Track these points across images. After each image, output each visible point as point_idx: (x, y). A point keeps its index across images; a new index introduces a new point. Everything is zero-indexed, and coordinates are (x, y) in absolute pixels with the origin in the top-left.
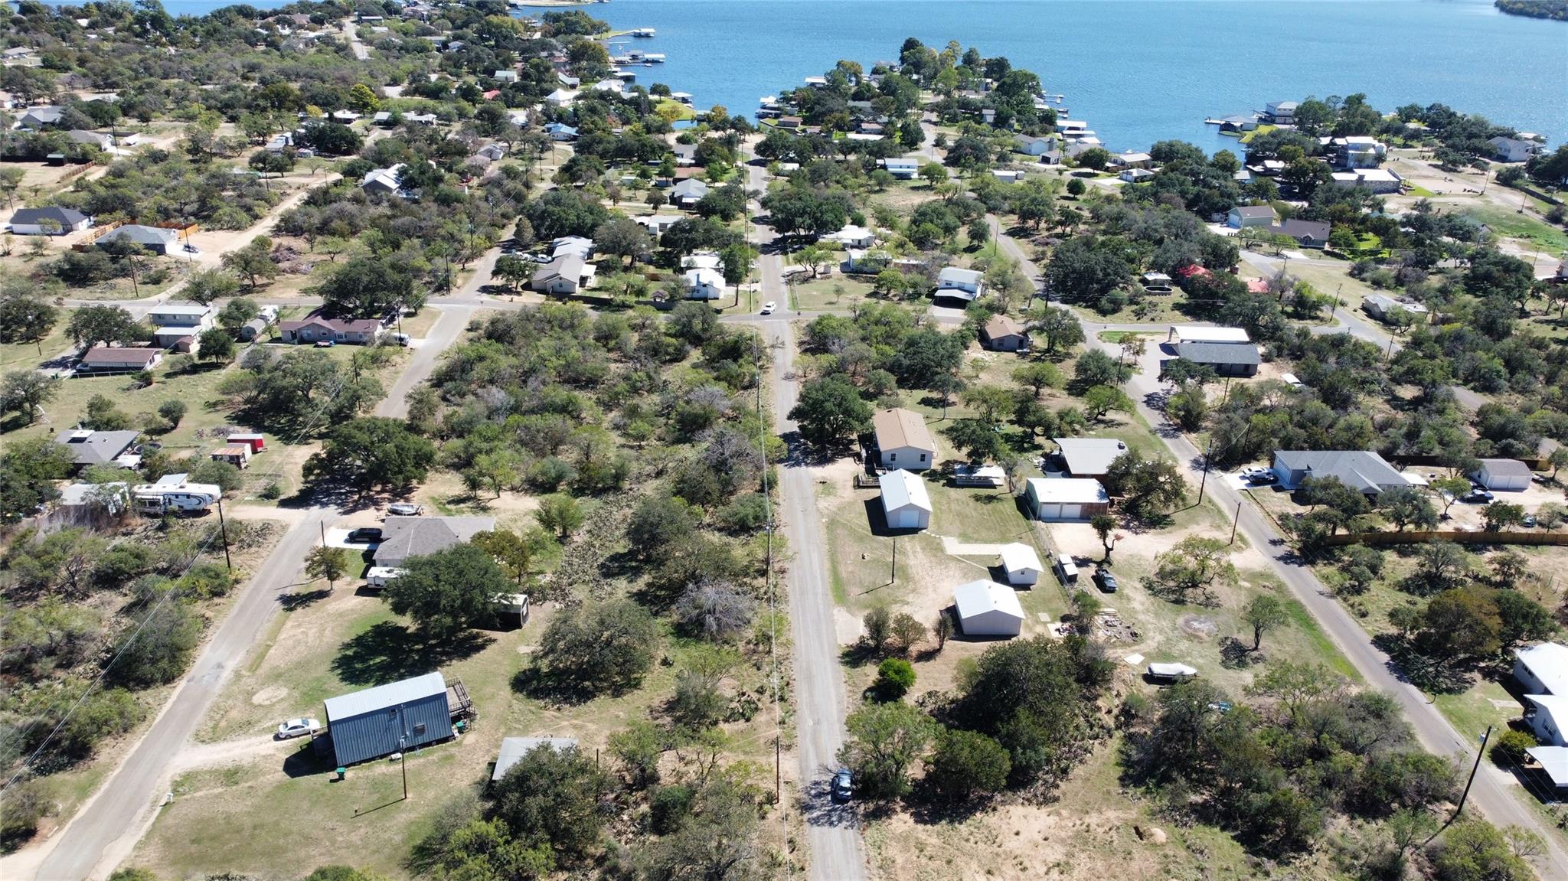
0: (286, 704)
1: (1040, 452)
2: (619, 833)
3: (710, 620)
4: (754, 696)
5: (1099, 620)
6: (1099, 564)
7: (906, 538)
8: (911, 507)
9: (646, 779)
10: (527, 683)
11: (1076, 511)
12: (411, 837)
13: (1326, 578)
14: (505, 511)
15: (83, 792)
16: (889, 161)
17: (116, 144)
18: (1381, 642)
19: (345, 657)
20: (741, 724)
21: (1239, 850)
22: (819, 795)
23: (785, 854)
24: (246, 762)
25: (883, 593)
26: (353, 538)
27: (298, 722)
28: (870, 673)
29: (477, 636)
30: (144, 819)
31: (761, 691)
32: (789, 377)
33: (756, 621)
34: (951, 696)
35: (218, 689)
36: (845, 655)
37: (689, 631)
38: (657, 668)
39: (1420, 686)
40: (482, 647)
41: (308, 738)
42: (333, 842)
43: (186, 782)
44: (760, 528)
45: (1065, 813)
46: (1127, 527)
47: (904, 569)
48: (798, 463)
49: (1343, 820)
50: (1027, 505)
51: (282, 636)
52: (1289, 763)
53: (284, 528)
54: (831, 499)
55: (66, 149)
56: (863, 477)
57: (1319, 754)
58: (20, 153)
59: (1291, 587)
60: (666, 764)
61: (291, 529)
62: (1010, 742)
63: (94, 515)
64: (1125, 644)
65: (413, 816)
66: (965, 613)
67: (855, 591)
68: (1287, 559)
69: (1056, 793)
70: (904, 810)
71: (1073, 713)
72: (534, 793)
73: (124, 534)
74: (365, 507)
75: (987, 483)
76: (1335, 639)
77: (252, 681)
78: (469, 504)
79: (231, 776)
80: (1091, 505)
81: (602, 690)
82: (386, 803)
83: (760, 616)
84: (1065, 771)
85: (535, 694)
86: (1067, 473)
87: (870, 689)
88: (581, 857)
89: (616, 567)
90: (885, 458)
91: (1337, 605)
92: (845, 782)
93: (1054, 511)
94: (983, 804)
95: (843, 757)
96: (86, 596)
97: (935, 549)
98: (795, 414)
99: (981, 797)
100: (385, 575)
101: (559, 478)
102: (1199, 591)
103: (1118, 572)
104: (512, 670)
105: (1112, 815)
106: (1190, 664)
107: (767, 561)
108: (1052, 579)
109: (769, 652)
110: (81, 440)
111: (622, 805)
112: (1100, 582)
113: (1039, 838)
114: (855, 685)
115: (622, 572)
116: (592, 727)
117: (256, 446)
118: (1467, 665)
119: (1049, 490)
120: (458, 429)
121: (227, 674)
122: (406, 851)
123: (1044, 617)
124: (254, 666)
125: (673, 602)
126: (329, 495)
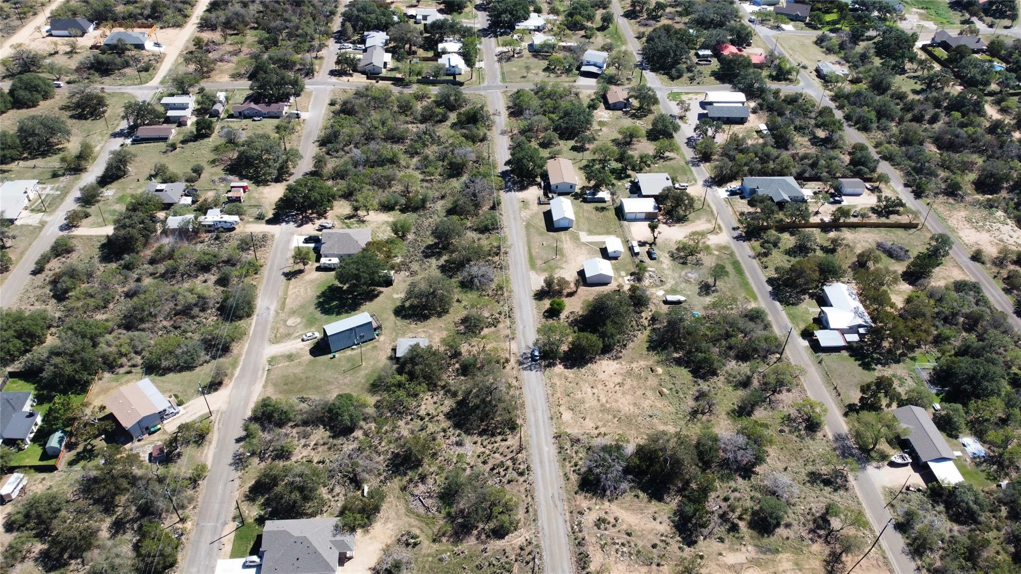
0: (301, 325)
1: (629, 179)
2: (449, 376)
3: (476, 280)
4: (497, 316)
5: (647, 274)
6: (651, 245)
7: (562, 233)
8: (565, 218)
9: (456, 354)
10: (400, 312)
11: (643, 216)
12: (368, 380)
13: (753, 249)
14: (373, 222)
15: (234, 365)
18: (770, 281)
19: (320, 302)
20: (493, 329)
21: (690, 376)
22: (526, 358)
23: (514, 383)
24: (294, 351)
25: (552, 263)
26: (307, 241)
27: (310, 334)
28: (547, 304)
29: (374, 290)
30: (262, 376)
31: (500, 313)
32: (503, 133)
33: (496, 280)
34: (580, 313)
35: (271, 319)
36: (536, 295)
37: (467, 285)
38: (455, 304)
39: (780, 301)
40: (377, 296)
41: (316, 340)
42: (339, 383)
43: (272, 360)
44: (494, 229)
45: (623, 363)
46: (666, 223)
47: (561, 250)
48: (510, 190)
49: (734, 362)
50: (620, 212)
51: (290, 293)
52: (715, 341)
53: (273, 236)
54: (527, 211)
56: (543, 199)
57: (728, 336)
59: (737, 254)
60: (464, 348)
61: (276, 237)
62: (603, 336)
63: (183, 233)
64: (657, 286)
65: (367, 371)
66: (588, 275)
67: (539, 262)
68: (738, 238)
69: (621, 355)
70: (560, 363)
71: (631, 320)
72: (417, 364)
73: (201, 242)
74: (307, 223)
75: (602, 200)
76: (751, 281)
77: (283, 315)
78: (355, 219)
79: (290, 357)
80: (650, 213)
81: (433, 315)
82: (355, 367)
83: (497, 278)
84: (625, 345)
85: (405, 317)
86: (641, 196)
87: (546, 312)
88: (435, 385)
89: (431, 252)
90: (553, 187)
91: (755, 263)
92: (537, 353)
93: (633, 216)
94: (591, 360)
95: (535, 344)
96: (197, 276)
97: (576, 238)
98: (508, 163)
99: (591, 358)
100: (328, 262)
101: (396, 203)
102: (694, 257)
103: (658, 249)
104: (392, 306)
105: (642, 363)
106: (684, 295)
107: (499, 248)
108: (629, 253)
109: (502, 294)
110: (161, 190)
111: (449, 365)
112: (650, 255)
113: (612, 373)
114: (540, 309)
115: (432, 254)
116: (431, 331)
117: (245, 189)
118: (804, 292)
119: (633, 205)
120: (339, 175)
121: (272, 312)
122: (367, 385)
123: (623, 273)
124: (282, 307)
125: (458, 270)
126: (288, 216)
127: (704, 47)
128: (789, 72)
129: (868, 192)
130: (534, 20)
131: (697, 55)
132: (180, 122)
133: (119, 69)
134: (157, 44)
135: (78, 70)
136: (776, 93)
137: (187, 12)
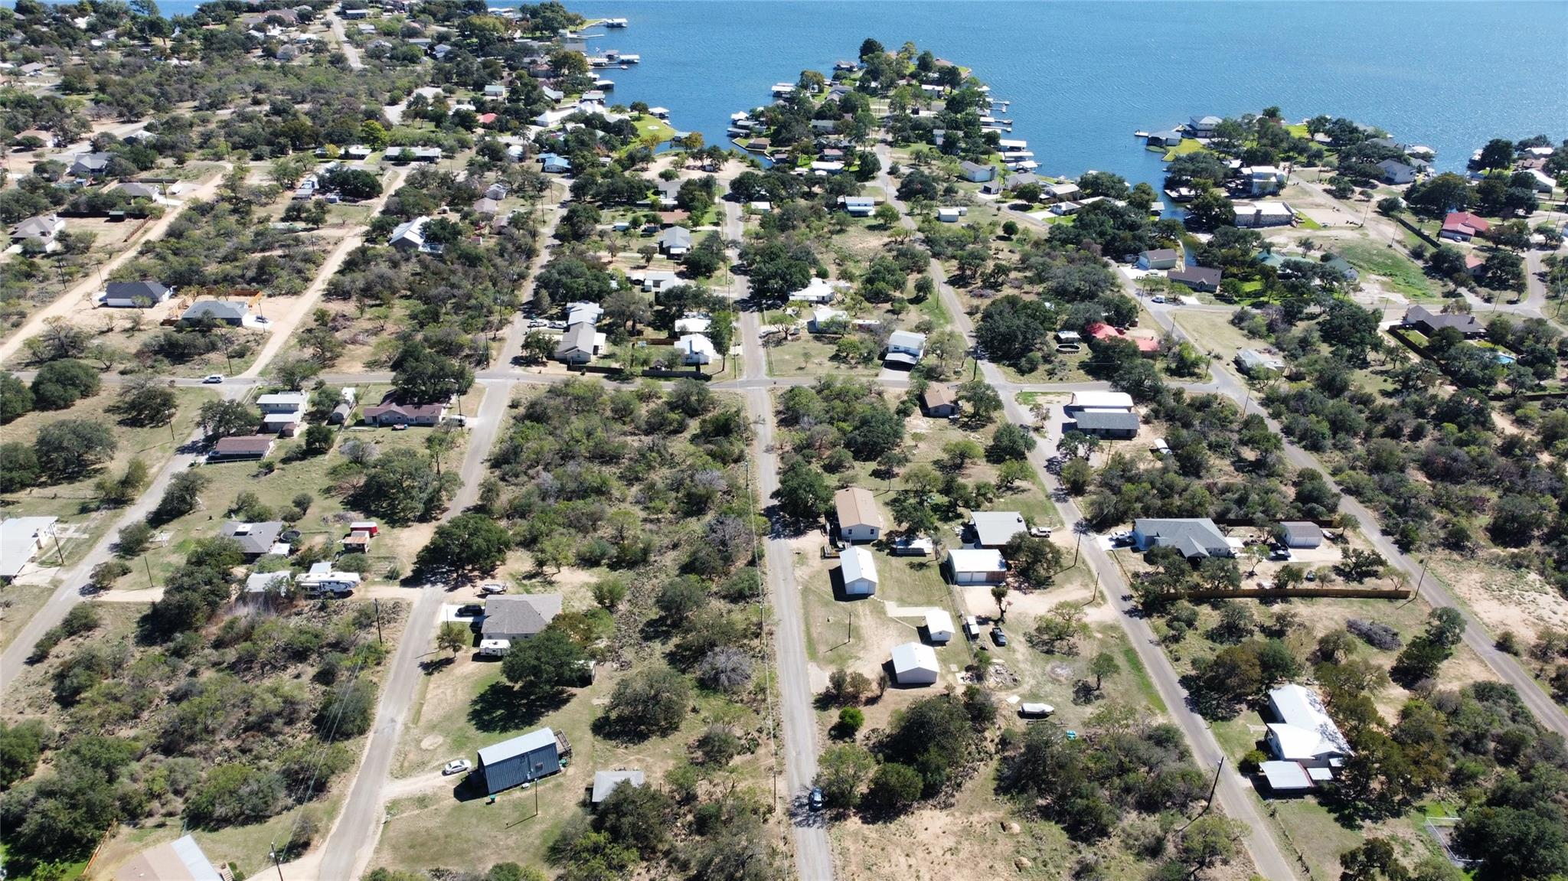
0: (443, 749)
1: (960, 521)
2: (676, 835)
3: (723, 677)
4: (756, 735)
5: (991, 669)
6: (996, 622)
7: (859, 603)
8: (862, 580)
9: (689, 798)
10: (603, 728)
11: (983, 577)
12: (545, 841)
13: (1156, 630)
14: (566, 584)
15: (331, 814)
16: (849, 200)
17: (163, 193)
18: (1185, 681)
19: (475, 711)
20: (748, 756)
21: (1064, 837)
22: (801, 806)
23: (781, 847)
24: (429, 792)
25: (843, 650)
26: (461, 613)
27: (456, 763)
28: (834, 715)
30: (375, 833)
31: (760, 731)
32: (769, 450)
33: (754, 677)
34: (888, 731)
35: (396, 738)
36: (817, 701)
37: (709, 685)
38: (690, 715)
39: (1204, 715)
40: (566, 701)
41: (465, 774)
42: (497, 845)
43: (393, 807)
44: (753, 595)
45: (957, 814)
46: (1019, 588)
47: (857, 629)
48: (778, 536)
49: (1134, 814)
50: (947, 571)
51: (429, 696)
52: (1103, 778)
53: (409, 605)
54: (804, 568)
55: (123, 204)
56: (829, 549)
57: (1122, 770)
58: (83, 209)
59: (1131, 638)
60: (702, 788)
61: (415, 606)
62: (923, 769)
63: (271, 600)
64: (1008, 688)
65: (544, 826)
66: (899, 669)
67: (822, 649)
68: (1132, 613)
69: (952, 800)
70: (855, 815)
71: (967, 744)
72: (625, 815)
73: (297, 614)
74: (464, 584)
75: (920, 553)
76: (1155, 681)
77: (417, 732)
78: (539, 579)
79: (422, 801)
80: (993, 573)
81: (653, 732)
82: (525, 820)
83: (757, 673)
84: (959, 785)
85: (609, 736)
86: (979, 546)
87: (833, 729)
88: (654, 851)
89: (653, 631)
90: (844, 532)
91: (1160, 652)
92: (818, 798)
93: (967, 577)
94: (905, 810)
95: (816, 782)
96: (285, 668)
97: (880, 611)
98: (775, 495)
99: (904, 805)
100: (492, 647)
101: (603, 555)
102: (1065, 643)
103: (1008, 629)
104: (588, 719)
105: (988, 815)
106: (1051, 703)
107: (760, 625)
108: (962, 635)
109: (764, 700)
110: (244, 534)
111: (676, 816)
112: (995, 638)
113: (940, 832)
114: (823, 724)
115: (656, 635)
116: (650, 760)
117: (372, 531)
118: (1239, 699)
119: (966, 560)
120: (517, 511)
121: (399, 727)
122: (544, 850)
123: (954, 667)
124: (416, 719)
125: (696, 660)
126: (434, 575)
127: (1067, 327)
128: (1195, 364)
129: (1328, 542)
130: (817, 288)
131: (1057, 339)
132: (283, 432)
133: (200, 354)
134: (261, 319)
135: (139, 355)
136: (1178, 394)
137: (308, 274)
